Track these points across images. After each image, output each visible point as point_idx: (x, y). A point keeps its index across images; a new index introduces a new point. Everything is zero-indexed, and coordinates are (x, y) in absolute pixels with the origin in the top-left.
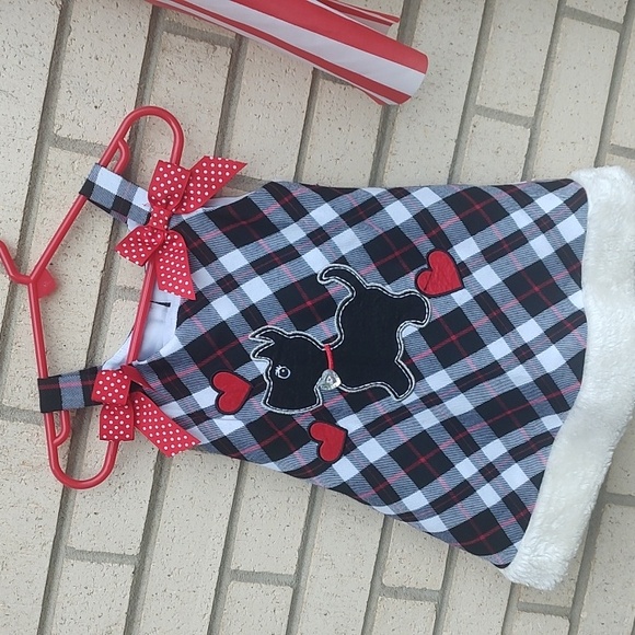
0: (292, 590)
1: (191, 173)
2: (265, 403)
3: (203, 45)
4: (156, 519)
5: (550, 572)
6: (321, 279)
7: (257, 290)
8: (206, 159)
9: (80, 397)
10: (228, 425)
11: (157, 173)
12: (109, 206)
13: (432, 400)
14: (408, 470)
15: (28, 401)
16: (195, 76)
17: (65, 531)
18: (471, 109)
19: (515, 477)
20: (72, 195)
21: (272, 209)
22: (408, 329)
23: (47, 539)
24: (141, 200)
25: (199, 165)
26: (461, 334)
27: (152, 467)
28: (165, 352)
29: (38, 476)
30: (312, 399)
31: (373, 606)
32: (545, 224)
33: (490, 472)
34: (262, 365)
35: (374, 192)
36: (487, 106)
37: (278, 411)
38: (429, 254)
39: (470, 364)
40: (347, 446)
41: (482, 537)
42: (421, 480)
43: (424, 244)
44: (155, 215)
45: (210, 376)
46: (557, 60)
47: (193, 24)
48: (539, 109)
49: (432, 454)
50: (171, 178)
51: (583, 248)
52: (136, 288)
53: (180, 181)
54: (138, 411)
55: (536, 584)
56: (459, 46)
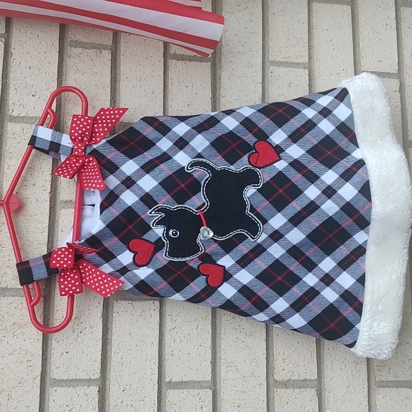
0: (211, 391)
1: (95, 119)
2: (166, 255)
3: (93, 51)
4: (109, 352)
5: (385, 342)
6: (188, 170)
7: (148, 183)
8: (102, 110)
9: (44, 270)
10: (143, 273)
11: (73, 122)
12: (47, 148)
13: (276, 236)
14: (270, 286)
15: (13, 282)
16: (91, 69)
17: (48, 367)
18: (267, 64)
19: (346, 280)
20: (24, 146)
21: (149, 132)
22: (250, 191)
23: (37, 374)
24: (66, 141)
25: (99, 114)
26: (285, 188)
27: (100, 315)
28: (94, 231)
29: (25, 331)
30: (197, 249)
31: (271, 397)
32: (325, 113)
33: (327, 280)
34: (159, 231)
35: (213, 114)
36: (277, 60)
37: (175, 259)
38: (254, 144)
39: (296, 206)
40: (226, 276)
41: (332, 325)
42: (281, 291)
43: (250, 139)
44: (76, 147)
45: (127, 242)
46: (315, 27)
47: (85, 40)
48: (310, 58)
49: (285, 273)
50: (82, 123)
51: (353, 123)
52: (74, 199)
53: (88, 124)
54: (83, 273)
55: (379, 354)
56: (252, 28)
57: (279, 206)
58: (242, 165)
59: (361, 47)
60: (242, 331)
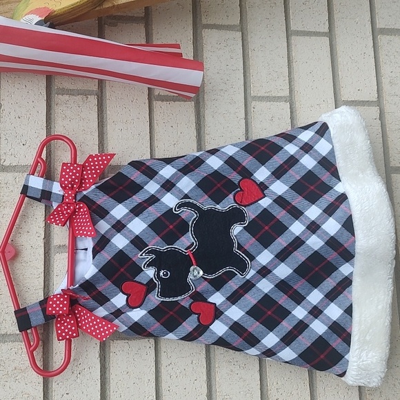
1: (83, 166)
2: (158, 296)
3: (80, 97)
4: (108, 391)
5: (374, 371)
6: (175, 211)
7: (138, 226)
8: (91, 156)
9: (41, 316)
10: (137, 315)
11: (63, 170)
12: (39, 196)
13: (264, 272)
14: (260, 321)
15: (12, 328)
16: (79, 115)
18: (249, 99)
19: (334, 312)
20: (17, 195)
21: (136, 176)
22: (237, 229)
24: (57, 189)
25: (87, 161)
27: (98, 355)
28: (88, 276)
29: (26, 375)
30: (187, 288)
32: (307, 148)
33: (316, 312)
34: (150, 272)
35: (198, 154)
36: (259, 95)
37: (167, 299)
38: (239, 182)
39: (282, 242)
40: (217, 313)
41: (322, 357)
42: (271, 325)
43: (235, 177)
44: (66, 195)
45: (119, 285)
46: (294, 61)
47: (72, 87)
48: (291, 91)
49: (274, 308)
50: (71, 171)
51: (334, 157)
52: (67, 245)
53: (77, 172)
54: (79, 317)
55: (369, 382)
56: (233, 65)
57: (266, 243)
58: (227, 204)
59: (340, 77)
60: (236, 364)
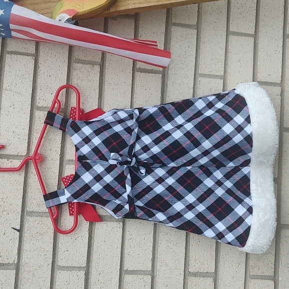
0: (151, 277)
3: (89, 66)
4: (92, 251)
16: (87, 77)
17: (56, 259)
18: (197, 75)
23: (49, 263)
27: (87, 229)
29: (43, 237)
31: (186, 281)
36: (204, 73)
46: (230, 52)
47: (84, 59)
48: (225, 72)
56: (189, 52)
59: (258, 65)
60: (171, 242)
